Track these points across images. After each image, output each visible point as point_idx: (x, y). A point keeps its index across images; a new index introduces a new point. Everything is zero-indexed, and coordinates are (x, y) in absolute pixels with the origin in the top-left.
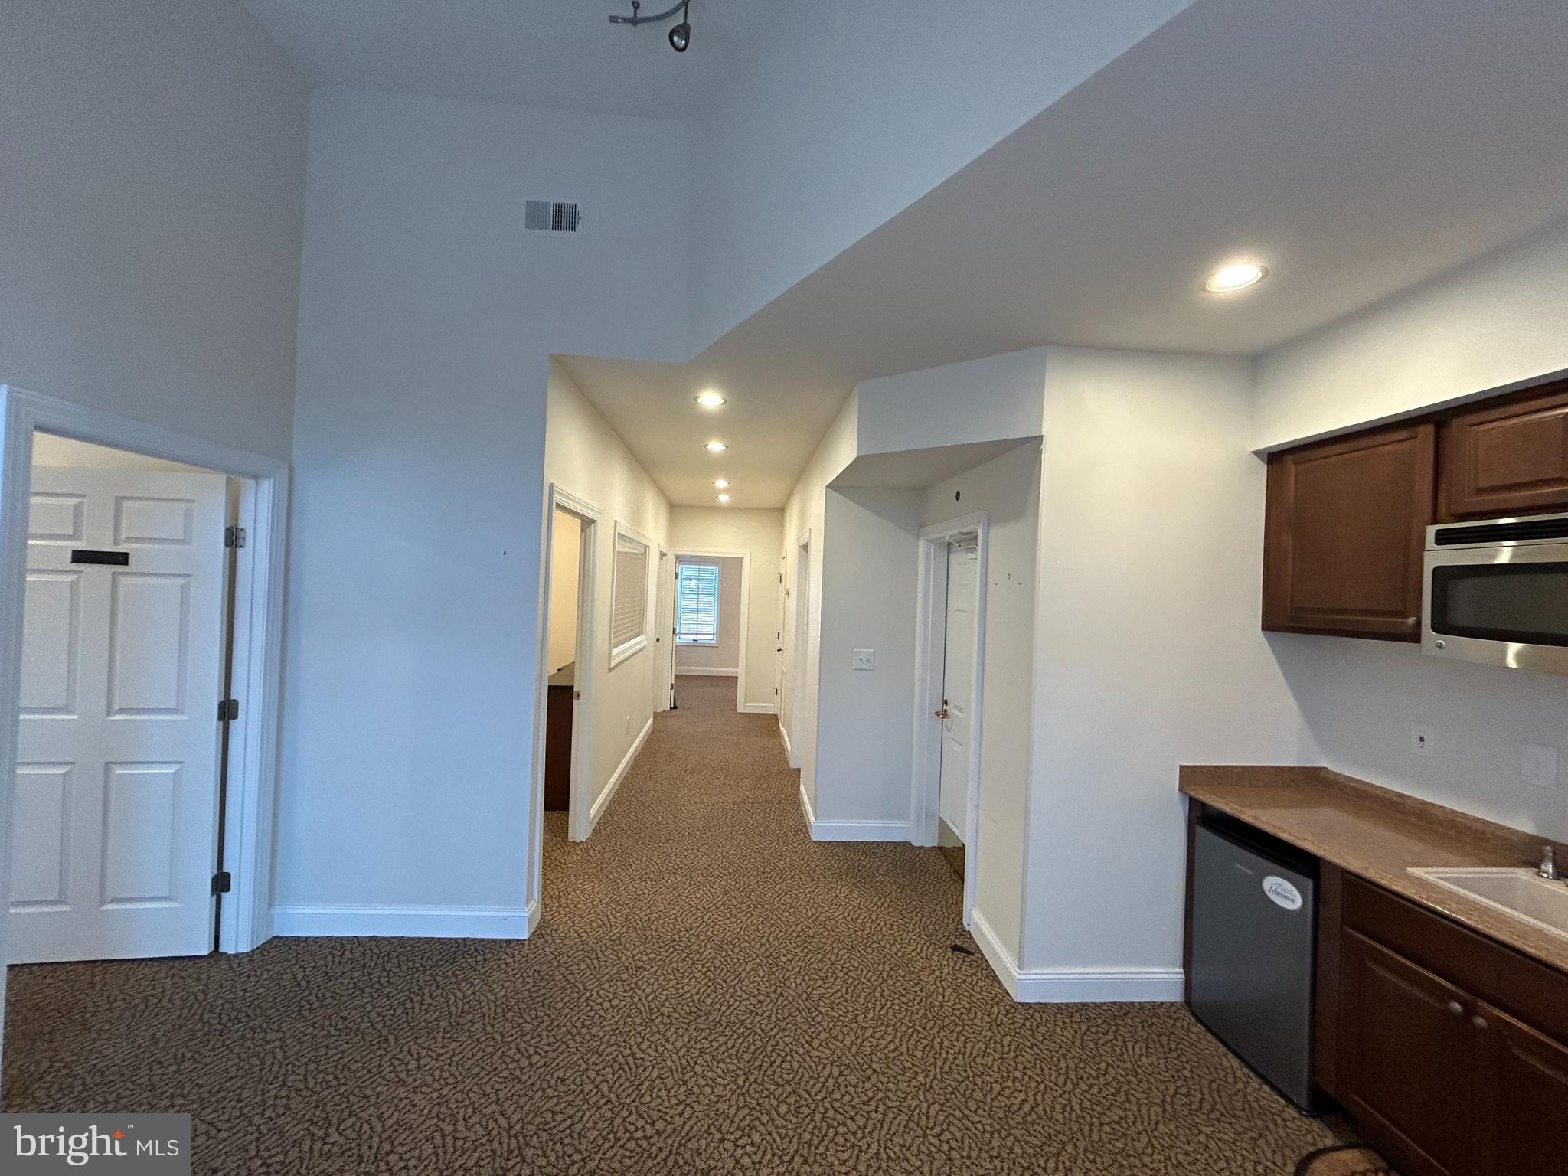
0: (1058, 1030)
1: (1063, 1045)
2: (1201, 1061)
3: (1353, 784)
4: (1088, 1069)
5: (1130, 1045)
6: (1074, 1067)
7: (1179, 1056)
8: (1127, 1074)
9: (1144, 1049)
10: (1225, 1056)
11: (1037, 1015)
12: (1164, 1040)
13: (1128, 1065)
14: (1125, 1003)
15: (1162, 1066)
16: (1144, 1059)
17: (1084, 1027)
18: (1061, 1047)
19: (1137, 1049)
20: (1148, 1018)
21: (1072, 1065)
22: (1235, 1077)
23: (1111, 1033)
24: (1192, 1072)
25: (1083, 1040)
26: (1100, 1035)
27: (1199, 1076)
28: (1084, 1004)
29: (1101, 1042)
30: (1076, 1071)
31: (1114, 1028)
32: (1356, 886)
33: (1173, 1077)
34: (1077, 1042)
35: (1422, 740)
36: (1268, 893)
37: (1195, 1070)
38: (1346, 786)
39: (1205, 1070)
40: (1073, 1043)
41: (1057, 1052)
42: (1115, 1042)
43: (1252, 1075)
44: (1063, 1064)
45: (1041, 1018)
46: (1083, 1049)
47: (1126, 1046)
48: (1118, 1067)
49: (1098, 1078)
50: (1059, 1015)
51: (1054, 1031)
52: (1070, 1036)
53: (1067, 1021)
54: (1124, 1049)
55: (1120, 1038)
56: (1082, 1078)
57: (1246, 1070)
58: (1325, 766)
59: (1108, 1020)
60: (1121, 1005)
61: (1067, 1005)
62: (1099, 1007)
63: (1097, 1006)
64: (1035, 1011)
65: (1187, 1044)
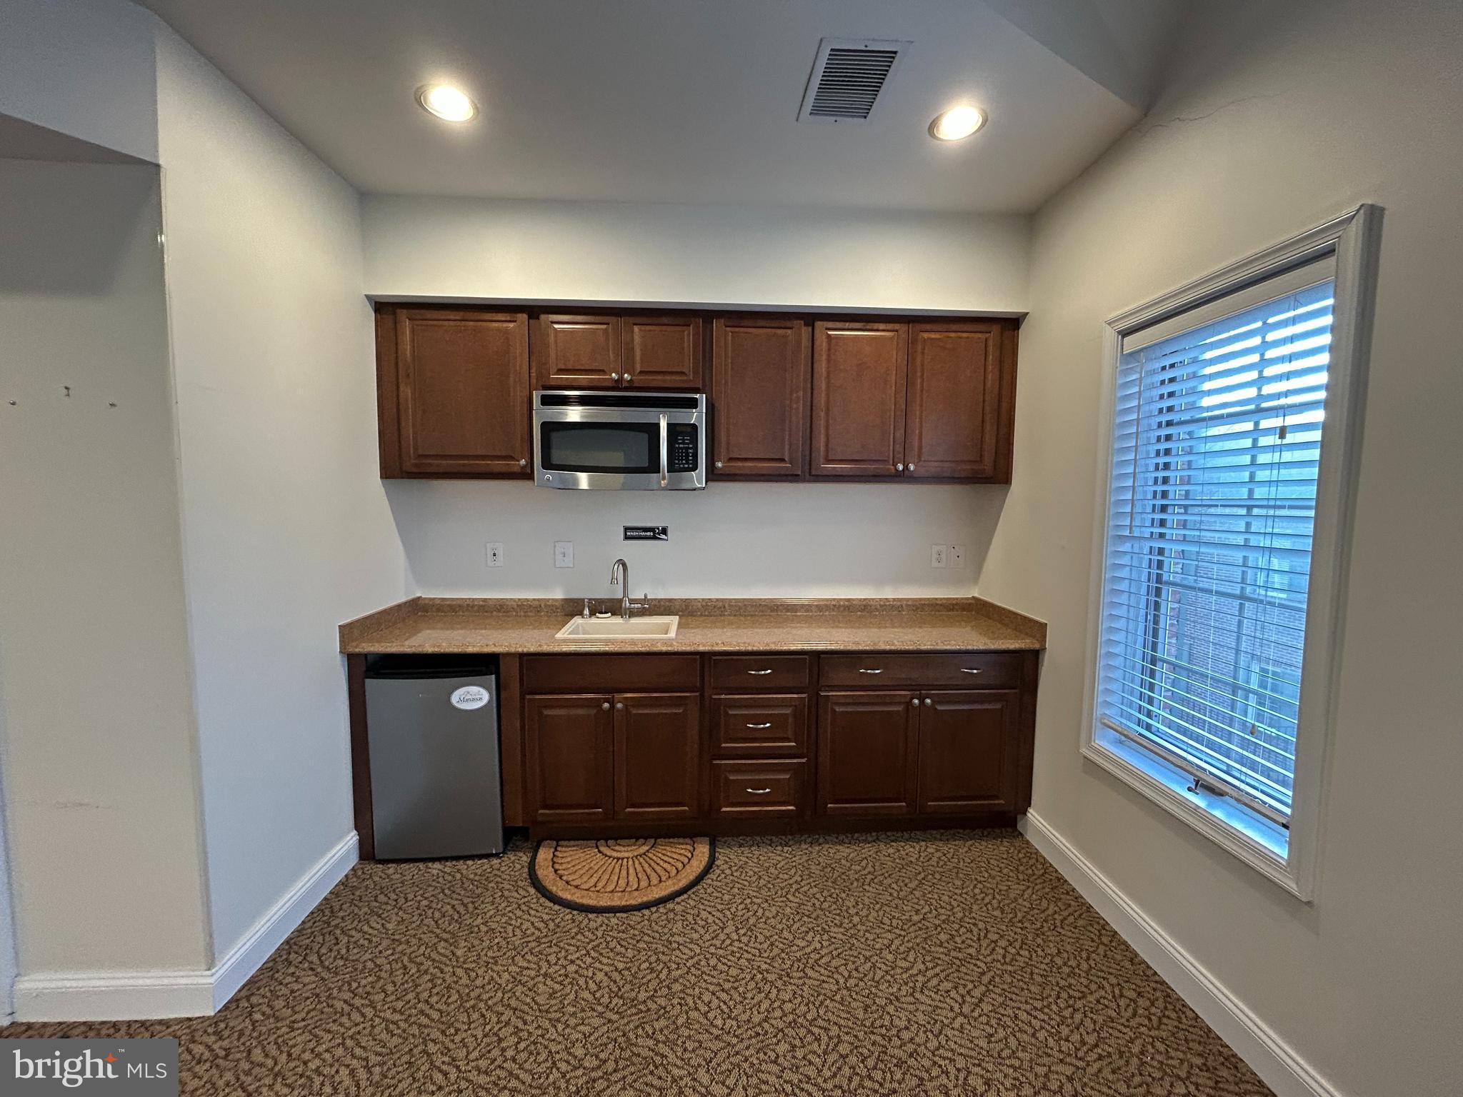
0: (296, 987)
1: (318, 991)
2: (421, 886)
3: (448, 603)
4: (363, 982)
5: (366, 928)
6: (352, 995)
7: (406, 899)
8: (394, 949)
9: (379, 919)
10: (427, 867)
11: (254, 1000)
12: (382, 898)
13: (385, 943)
14: (321, 904)
15: (405, 916)
16: (388, 925)
17: (314, 958)
18: (317, 996)
19: (374, 925)
20: (352, 897)
21: (347, 996)
22: (450, 874)
23: (341, 937)
24: (426, 898)
25: (328, 969)
26: (335, 948)
27: (433, 895)
28: (287, 942)
29: (343, 951)
30: (356, 995)
31: (338, 932)
32: (530, 661)
33: (420, 915)
34: (325, 975)
35: (494, 555)
36: (457, 705)
37: (426, 895)
38: (442, 606)
39: (430, 889)
40: (323, 979)
41: (320, 1002)
42: (353, 940)
43: (454, 863)
44: (339, 1005)
45: (263, 997)
46: (337, 974)
47: (365, 933)
48: (380, 952)
49: (379, 978)
50: (276, 975)
51: (292, 992)
52: (313, 978)
53: (292, 970)
54: (367, 936)
55: (353, 933)
56: (368, 993)
57: (448, 864)
58: (418, 595)
59: (325, 931)
60: (319, 909)
61: (273, 959)
62: (303, 929)
63: (300, 931)
64: (248, 998)
65: (399, 885)
